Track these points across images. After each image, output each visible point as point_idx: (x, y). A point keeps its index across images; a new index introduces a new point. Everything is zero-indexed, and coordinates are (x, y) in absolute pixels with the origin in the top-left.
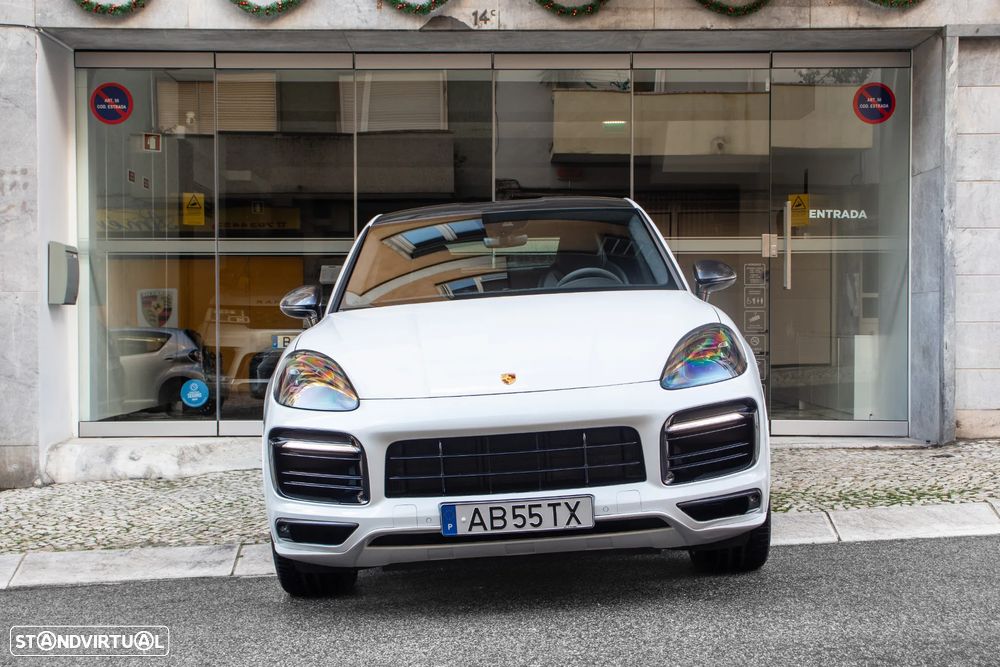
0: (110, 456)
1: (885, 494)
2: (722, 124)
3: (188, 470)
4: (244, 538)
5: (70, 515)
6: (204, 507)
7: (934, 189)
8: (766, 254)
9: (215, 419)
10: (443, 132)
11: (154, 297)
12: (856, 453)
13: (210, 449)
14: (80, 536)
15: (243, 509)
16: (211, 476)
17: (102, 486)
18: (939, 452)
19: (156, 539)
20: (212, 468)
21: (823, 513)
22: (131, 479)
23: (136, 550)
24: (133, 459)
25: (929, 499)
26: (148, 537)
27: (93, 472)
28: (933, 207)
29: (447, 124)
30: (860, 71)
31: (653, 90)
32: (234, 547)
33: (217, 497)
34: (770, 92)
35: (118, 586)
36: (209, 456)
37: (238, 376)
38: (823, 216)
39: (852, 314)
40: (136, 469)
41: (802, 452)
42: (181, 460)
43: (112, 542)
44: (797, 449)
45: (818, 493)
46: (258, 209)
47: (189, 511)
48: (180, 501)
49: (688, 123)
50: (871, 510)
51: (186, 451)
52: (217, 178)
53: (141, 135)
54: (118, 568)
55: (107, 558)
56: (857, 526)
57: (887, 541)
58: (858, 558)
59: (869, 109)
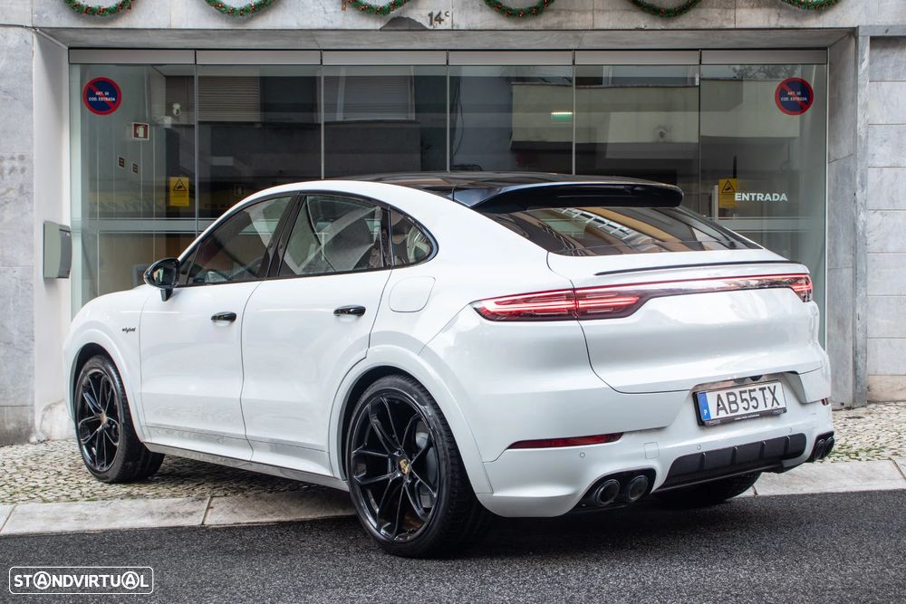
2: (664, 114)
4: (215, 491)
5: (59, 469)
7: (847, 174)
10: (411, 122)
14: (67, 489)
18: (851, 413)
19: (135, 492)
23: (116, 501)
25: (838, 457)
26: (128, 490)
28: (848, 191)
29: (414, 114)
31: (601, 84)
32: (205, 499)
34: (699, 86)
35: (98, 534)
38: (748, 199)
43: (95, 495)
46: (240, 191)
49: (633, 114)
52: (198, 164)
53: (130, 126)
54: (98, 518)
55: (90, 509)
56: (773, 482)
57: (799, 495)
58: (771, 511)
59: (790, 102)
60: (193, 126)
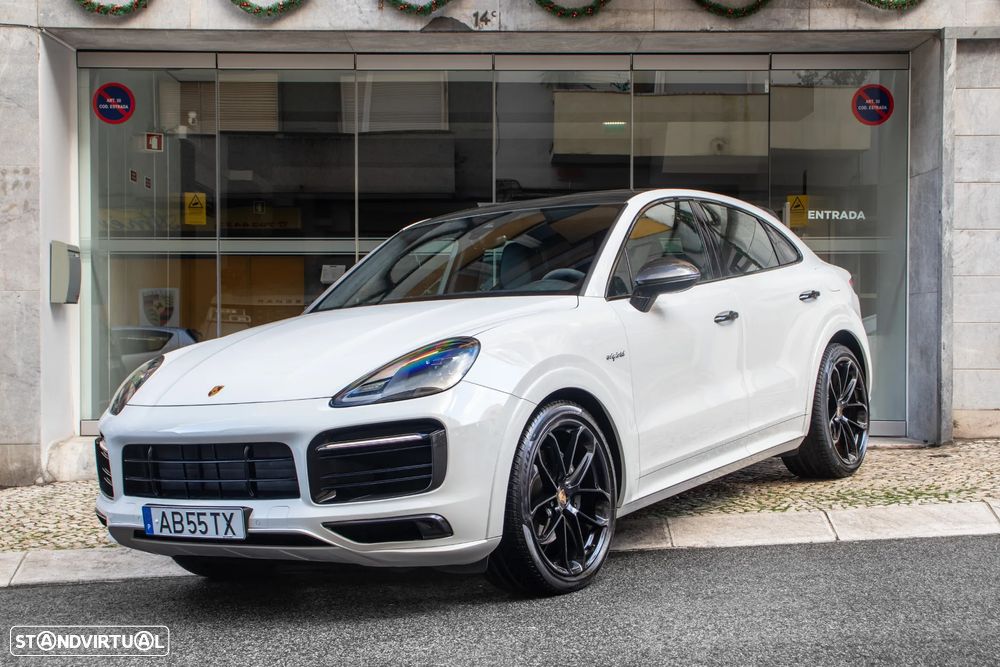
1: (883, 494)
2: (721, 125)
5: (71, 513)
7: (931, 190)
10: (445, 132)
11: (156, 297)
14: (81, 534)
18: (937, 452)
21: (821, 512)
25: (926, 499)
28: (931, 208)
29: (447, 124)
30: (858, 73)
31: (653, 91)
34: (769, 93)
35: (119, 584)
38: (822, 217)
45: (817, 492)
46: (259, 208)
49: (687, 124)
50: (869, 509)
52: (219, 178)
53: (143, 135)
54: (118, 565)
55: (109, 556)
56: (855, 525)
57: (884, 540)
58: (856, 557)
59: (868, 110)
60: (214, 136)
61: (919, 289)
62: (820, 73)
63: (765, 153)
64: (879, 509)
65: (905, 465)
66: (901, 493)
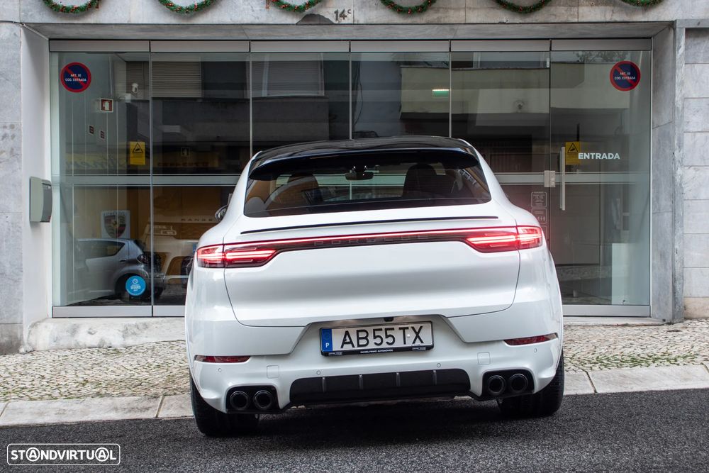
0: (74, 331)
1: (629, 359)
2: (522, 91)
3: (130, 341)
4: (166, 391)
5: (43, 373)
6: (139, 368)
7: (667, 138)
8: (547, 185)
9: (150, 305)
10: (320, 97)
11: (114, 216)
12: (612, 328)
13: (146, 326)
14: (49, 389)
15: (167, 370)
16: (146, 346)
17: (68, 353)
18: (671, 327)
19: (103, 392)
20: (149, 340)
21: (584, 372)
22: (89, 348)
23: (88, 399)
24: (90, 333)
25: (661, 362)
26: (97, 390)
27: (62, 342)
28: (668, 151)
29: (323, 91)
30: (621, 53)
31: (472, 66)
32: (159, 397)
33: (150, 361)
34: (550, 68)
35: (74, 426)
36: (145, 332)
37: (168, 273)
38: (588, 157)
39: (615, 228)
40: (93, 340)
41: (573, 328)
42: (125, 334)
43: (71, 394)
44: (569, 326)
45: (582, 358)
46: (185, 153)
47: (128, 371)
48: (123, 364)
49: (497, 91)
50: (619, 370)
51: (128, 328)
52: (152, 131)
53: (98, 101)
54: (74, 412)
55: (67, 406)
56: (609, 382)
57: (630, 393)
58: (607, 405)
59: (621, 80)
60: (148, 101)
61: (659, 210)
62: (593, 53)
63: (547, 111)
64: (626, 370)
65: (647, 338)
66: (644, 358)
